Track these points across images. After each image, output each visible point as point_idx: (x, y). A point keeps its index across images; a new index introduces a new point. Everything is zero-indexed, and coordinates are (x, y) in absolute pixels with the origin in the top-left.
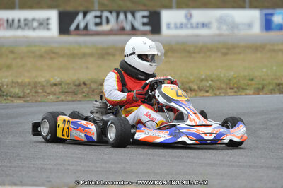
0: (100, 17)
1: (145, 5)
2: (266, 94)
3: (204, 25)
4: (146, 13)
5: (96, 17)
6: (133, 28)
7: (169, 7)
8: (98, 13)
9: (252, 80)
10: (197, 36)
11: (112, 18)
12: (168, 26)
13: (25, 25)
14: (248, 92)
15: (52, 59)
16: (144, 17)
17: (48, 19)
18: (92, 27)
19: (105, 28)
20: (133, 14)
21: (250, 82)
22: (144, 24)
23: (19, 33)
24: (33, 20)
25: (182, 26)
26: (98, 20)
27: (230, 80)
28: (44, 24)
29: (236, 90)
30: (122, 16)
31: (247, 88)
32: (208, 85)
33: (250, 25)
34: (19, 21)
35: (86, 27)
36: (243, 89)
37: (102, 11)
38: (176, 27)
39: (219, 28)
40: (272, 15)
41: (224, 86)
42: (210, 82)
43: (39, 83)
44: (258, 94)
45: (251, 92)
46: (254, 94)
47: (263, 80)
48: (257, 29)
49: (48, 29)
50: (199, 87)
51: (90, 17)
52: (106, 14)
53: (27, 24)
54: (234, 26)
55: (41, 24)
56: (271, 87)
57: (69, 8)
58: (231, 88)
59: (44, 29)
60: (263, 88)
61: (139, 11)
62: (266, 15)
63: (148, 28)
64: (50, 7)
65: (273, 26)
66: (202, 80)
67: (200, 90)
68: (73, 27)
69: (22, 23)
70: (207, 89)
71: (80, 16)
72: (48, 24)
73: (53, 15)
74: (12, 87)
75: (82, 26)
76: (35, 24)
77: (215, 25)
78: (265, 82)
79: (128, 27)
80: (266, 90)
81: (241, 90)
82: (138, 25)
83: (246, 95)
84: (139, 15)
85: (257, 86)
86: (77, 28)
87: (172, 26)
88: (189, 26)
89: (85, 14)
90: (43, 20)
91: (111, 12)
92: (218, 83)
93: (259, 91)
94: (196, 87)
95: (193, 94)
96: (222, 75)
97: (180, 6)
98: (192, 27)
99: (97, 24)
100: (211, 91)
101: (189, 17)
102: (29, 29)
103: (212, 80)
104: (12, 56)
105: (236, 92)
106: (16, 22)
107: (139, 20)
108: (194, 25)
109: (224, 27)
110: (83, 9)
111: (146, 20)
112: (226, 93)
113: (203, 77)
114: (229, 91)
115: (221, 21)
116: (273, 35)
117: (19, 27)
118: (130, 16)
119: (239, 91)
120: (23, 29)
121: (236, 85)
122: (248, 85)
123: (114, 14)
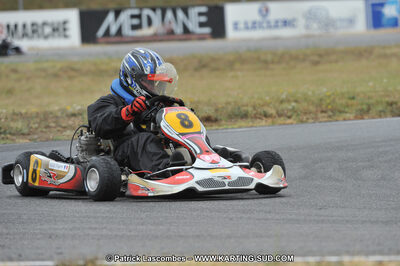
0: (139, 17)
2: (373, 118)
3: (286, 23)
4: (204, 9)
5: (133, 17)
6: (186, 30)
8: (136, 12)
9: (354, 98)
10: (276, 38)
11: (156, 17)
13: (34, 32)
14: (348, 115)
15: (70, 78)
16: (200, 14)
17: (65, 23)
18: (127, 31)
19: (146, 31)
20: (186, 11)
21: (350, 102)
23: (25, 43)
24: (44, 24)
25: (254, 26)
26: (135, 22)
27: (321, 100)
28: (60, 29)
29: (330, 113)
30: (169, 14)
31: (347, 110)
32: (290, 107)
33: (351, 21)
34: (24, 26)
35: (119, 32)
36: (340, 112)
37: (141, 9)
38: (247, 28)
39: (307, 27)
40: (382, 5)
41: (312, 108)
42: (294, 104)
43: (51, 113)
44: (362, 119)
45: (352, 116)
46: (356, 118)
47: (369, 98)
48: (361, 26)
49: (66, 36)
50: (277, 112)
51: (125, 17)
52: (146, 12)
53: (35, 30)
55: (55, 30)
56: (380, 108)
57: (95, 6)
58: (322, 112)
59: (60, 36)
60: (369, 109)
61: (193, 6)
62: (374, 5)
63: (207, 30)
64: (67, 5)
65: (384, 21)
66: (282, 102)
67: (280, 115)
68: (101, 32)
69: (29, 29)
70: (289, 114)
71: (111, 17)
72: (65, 30)
73: (72, 17)
74: (13, 120)
75: (114, 30)
76: (48, 30)
77: (301, 22)
78: (371, 101)
79: (179, 30)
80: (373, 112)
81: (337, 113)
82: (193, 26)
83: (345, 120)
84: (194, 12)
85: (359, 107)
86: (107, 33)
87: (241, 26)
88: (265, 25)
89: (117, 13)
90: (59, 24)
91: (154, 10)
92: (305, 104)
93: (363, 113)
94: (272, 111)
95: (270, 120)
96: (310, 93)
99: (135, 27)
100: (294, 117)
101: (265, 12)
102: (39, 37)
103: (296, 101)
104: (14, 76)
105: (330, 117)
106: (20, 28)
107: (194, 19)
108: (273, 24)
109: (315, 26)
110: (114, 5)
111: (203, 19)
112: (316, 119)
113: (284, 96)
114: (320, 115)
115: (310, 16)
116: (384, 33)
117: (25, 35)
118: (180, 14)
119: (334, 115)
120: (31, 38)
121: (330, 107)
122: (347, 106)
123: (159, 12)
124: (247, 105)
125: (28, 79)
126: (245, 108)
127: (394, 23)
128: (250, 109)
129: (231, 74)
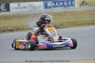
3: (24, 8)
10: (23, 11)
12: (12, 8)
16: (4, 6)
22: (4, 8)
33: (40, 7)
39: (30, 8)
40: (47, 3)
48: (42, 8)
61: (2, 4)
62: (45, 3)
63: (5, 10)
67: (28, 29)
70: (30, 29)
77: (28, 7)
87: (14, 8)
98: (20, 8)
101: (19, 5)
107: (2, 7)
109: (31, 8)
111: (4, 7)
124: (20, 27)
127: (50, 7)
128: (21, 28)
129: (13, 20)
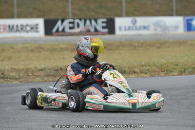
0: (73, 23)
1: (104, 14)
2: (187, 75)
3: (145, 28)
4: (105, 20)
5: (70, 23)
6: (96, 30)
7: (120, 15)
8: (72, 20)
9: (177, 65)
10: (140, 35)
11: (81, 23)
12: (120, 28)
13: (22, 29)
14: (174, 73)
15: (39, 52)
16: (103, 22)
17: (37, 25)
18: (67, 30)
19: (76, 30)
20: (96, 21)
21: (176, 67)
22: (103, 28)
23: (17, 35)
24: (27, 25)
25: (129, 29)
26: (71, 25)
27: (162, 65)
28: (34, 28)
29: (166, 72)
30: (88, 22)
31: (174, 71)
32: (146, 69)
33: (176, 28)
34: (17, 26)
35: (63, 30)
36: (171, 72)
37: (74, 19)
38: (126, 30)
39: (155, 30)
40: (192, 20)
41: (157, 69)
42: (148, 67)
43: (30, 69)
44: (182, 75)
45: (176, 74)
46: (178, 75)
47: (185, 65)
48: (181, 30)
49: (37, 32)
50: (140, 71)
51: (66, 23)
52: (77, 21)
53: (22, 28)
54: (165, 28)
55: (32, 28)
56: (190, 70)
57: (52, 17)
58: (162, 71)
59: (34, 31)
60: (185, 71)
61: (100, 18)
62: (188, 20)
63: (106, 30)
64: (38, 17)
65: (193, 28)
66: (142, 66)
67: (141, 73)
68: (54, 30)
69: (19, 28)
70: (146, 72)
71: (59, 23)
72: (37, 28)
73: (40, 22)
74: (11, 72)
75: (61, 29)
76: (28, 28)
77: (152, 27)
78: (186, 67)
79: (92, 30)
80: (187, 72)
81: (169, 72)
82: (99, 28)
83: (173, 75)
84: (100, 21)
85: (180, 69)
86: (57, 30)
87: (123, 28)
88: (134, 28)
89: (63, 21)
90: (34, 25)
91: (80, 20)
92: (154, 68)
93: (182, 72)
94: (138, 71)
95: (136, 75)
96: (156, 62)
97: (128, 15)
98: (137, 29)
99: (71, 28)
100: (148, 73)
101: (135, 22)
102: (24, 31)
103: (149, 66)
104: (12, 50)
105: (166, 74)
106: (15, 27)
107: (100, 24)
109: (159, 29)
110: (61, 17)
111: (104, 25)
112: (159, 75)
113: (143, 63)
114: (161, 73)
115: (156, 24)
117: (17, 30)
118: (93, 22)
119: (168, 73)
120: (20, 32)
121: (166, 69)
122: (174, 69)
123: (83, 21)
124: (125, 67)
125: (19, 52)
126: (125, 69)
128: (127, 69)
129: (117, 52)
